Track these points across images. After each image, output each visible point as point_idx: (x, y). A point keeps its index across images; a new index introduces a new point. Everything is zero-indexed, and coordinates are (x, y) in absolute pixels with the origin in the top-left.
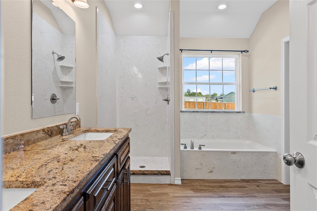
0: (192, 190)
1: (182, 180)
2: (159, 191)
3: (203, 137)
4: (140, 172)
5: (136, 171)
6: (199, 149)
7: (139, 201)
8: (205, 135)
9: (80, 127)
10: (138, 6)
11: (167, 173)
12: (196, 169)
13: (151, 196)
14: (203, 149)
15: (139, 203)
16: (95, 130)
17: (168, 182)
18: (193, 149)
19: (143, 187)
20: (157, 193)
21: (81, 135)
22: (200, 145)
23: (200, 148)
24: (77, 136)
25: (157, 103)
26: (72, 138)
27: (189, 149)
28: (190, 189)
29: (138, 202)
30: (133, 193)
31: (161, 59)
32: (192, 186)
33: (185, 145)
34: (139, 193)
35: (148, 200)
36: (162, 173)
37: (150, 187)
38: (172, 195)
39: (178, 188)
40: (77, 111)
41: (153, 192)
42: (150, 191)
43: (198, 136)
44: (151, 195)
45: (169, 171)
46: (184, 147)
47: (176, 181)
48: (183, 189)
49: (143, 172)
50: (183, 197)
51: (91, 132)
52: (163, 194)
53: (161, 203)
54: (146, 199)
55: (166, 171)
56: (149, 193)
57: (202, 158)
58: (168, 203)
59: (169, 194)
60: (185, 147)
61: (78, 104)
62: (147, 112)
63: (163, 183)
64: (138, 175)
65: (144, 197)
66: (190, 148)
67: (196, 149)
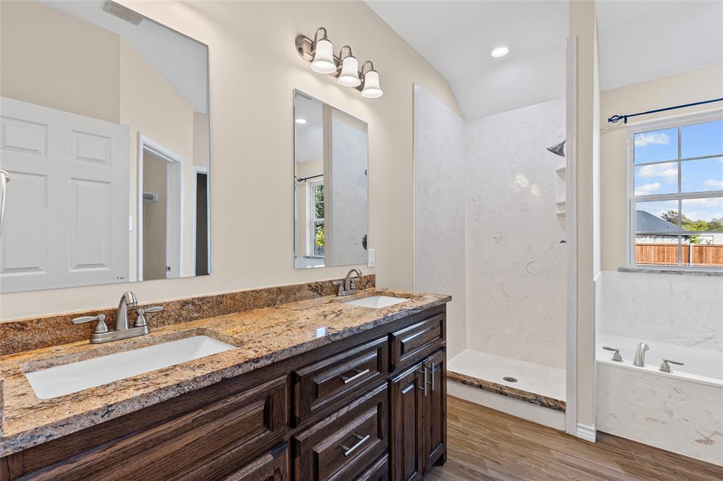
0: (622, 465)
1: (598, 432)
2: (530, 437)
3: (697, 343)
4: (495, 388)
5: (488, 383)
6: (662, 370)
7: (477, 439)
8: (711, 338)
9: (374, 286)
10: (500, 52)
11: (558, 406)
12: (648, 419)
13: (506, 441)
14: (676, 372)
15: (475, 444)
16: (391, 293)
17: (559, 426)
18: (642, 365)
19: (497, 417)
20: (524, 439)
21: (368, 298)
22: (666, 361)
23: (666, 368)
24: (359, 299)
25: (552, 248)
26: (349, 301)
27: (628, 363)
28: (616, 461)
29: (475, 441)
30: (473, 422)
31: (558, 151)
32: (626, 457)
33: (617, 351)
34: (483, 426)
35: (496, 446)
36: (544, 401)
37: (512, 423)
38: (557, 455)
39: (582, 447)
40: (370, 262)
41: (514, 434)
42: (509, 430)
43: (680, 338)
44: (508, 439)
45: (563, 403)
46: (612, 357)
47: (578, 429)
48: (594, 453)
49: (501, 388)
50: (587, 472)
51: (385, 295)
52: (536, 445)
53: (522, 462)
54: (492, 442)
55: (556, 401)
56: (505, 432)
57: (670, 397)
58: (538, 467)
59: (552, 451)
60: (617, 358)
61: (374, 250)
62: (528, 268)
63: (546, 425)
64: (489, 391)
65: (490, 436)
66: (633, 362)
67: (652, 367)
